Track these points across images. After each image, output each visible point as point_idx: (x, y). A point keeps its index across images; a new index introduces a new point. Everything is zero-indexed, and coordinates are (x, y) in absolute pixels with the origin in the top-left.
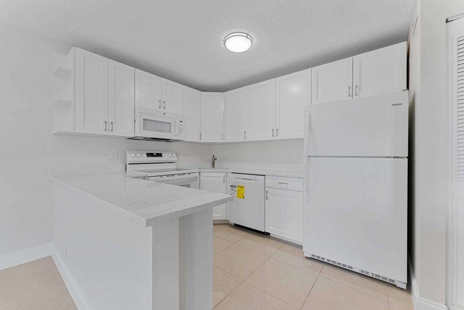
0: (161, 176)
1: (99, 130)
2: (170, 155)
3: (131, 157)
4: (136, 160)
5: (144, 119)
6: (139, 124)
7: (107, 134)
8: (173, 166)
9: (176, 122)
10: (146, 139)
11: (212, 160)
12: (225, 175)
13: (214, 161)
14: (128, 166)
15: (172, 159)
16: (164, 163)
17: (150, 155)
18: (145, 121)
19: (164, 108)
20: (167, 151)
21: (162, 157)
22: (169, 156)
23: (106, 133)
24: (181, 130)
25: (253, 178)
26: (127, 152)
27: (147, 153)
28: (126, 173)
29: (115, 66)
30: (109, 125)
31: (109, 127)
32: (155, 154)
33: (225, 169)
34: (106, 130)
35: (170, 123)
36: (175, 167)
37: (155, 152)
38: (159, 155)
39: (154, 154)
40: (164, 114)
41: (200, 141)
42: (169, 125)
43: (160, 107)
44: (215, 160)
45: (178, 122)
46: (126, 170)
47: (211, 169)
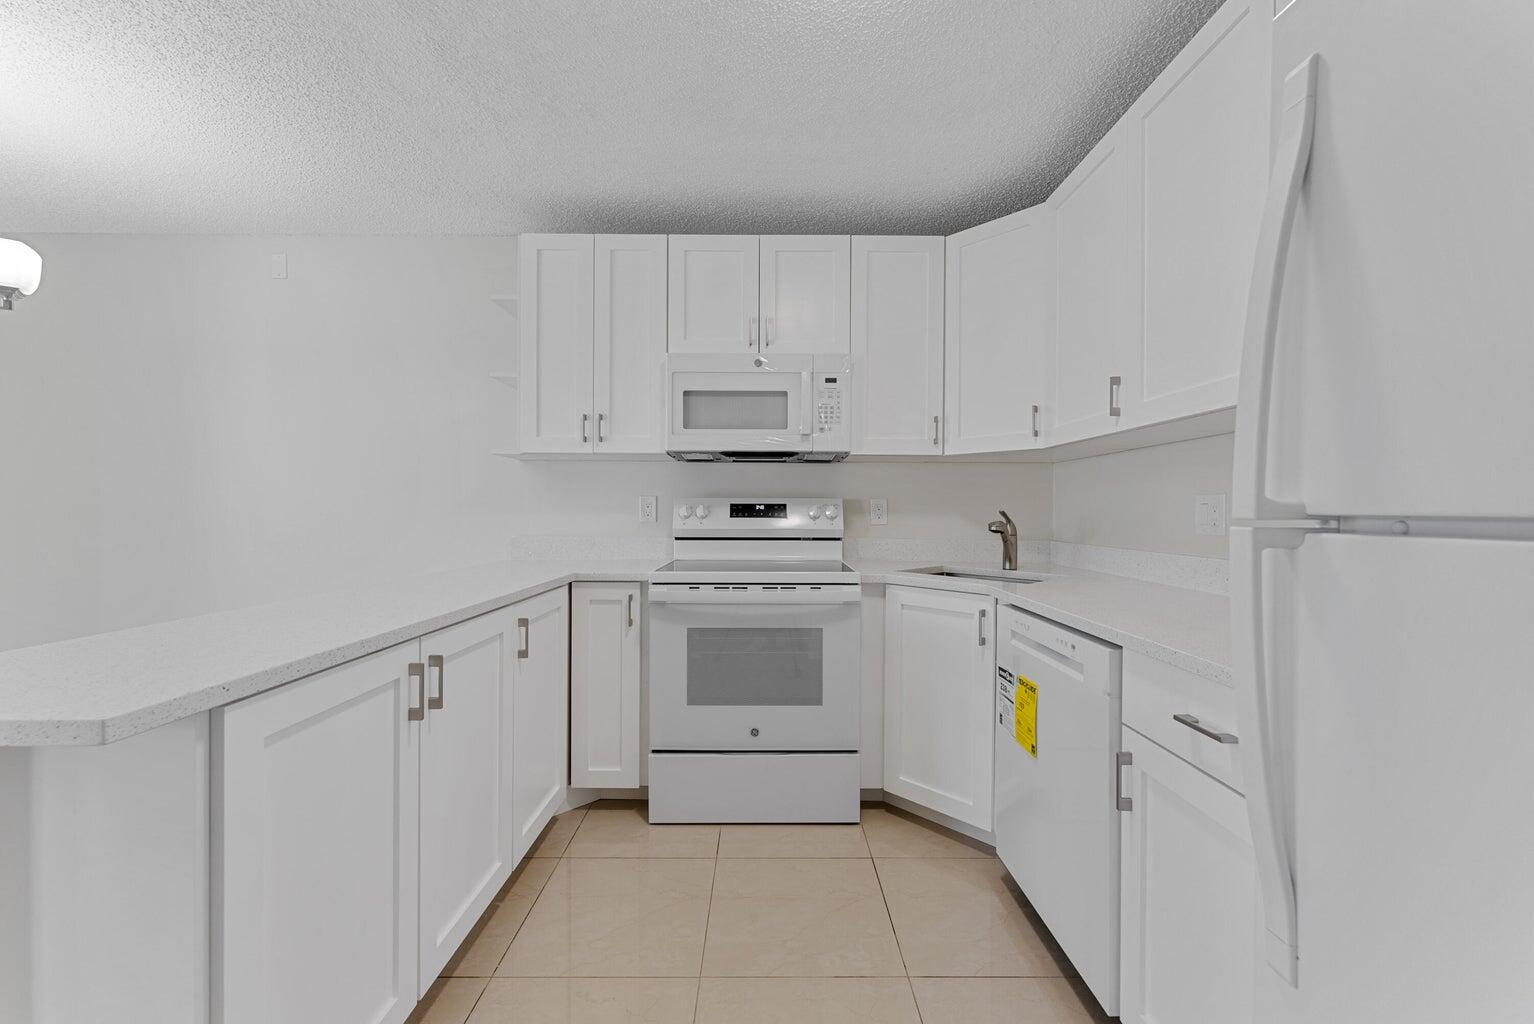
0: (694, 585)
1: (563, 439)
2: (815, 511)
4: (694, 526)
5: (686, 393)
6: (671, 409)
7: (591, 452)
12: (990, 609)
14: (676, 546)
15: (824, 527)
17: (740, 510)
18: (688, 398)
19: (769, 343)
20: (806, 496)
21: (786, 516)
22: (812, 513)
23: (587, 448)
24: (829, 415)
25: (1066, 651)
27: (730, 505)
29: (611, 250)
30: (595, 423)
31: (594, 430)
32: (762, 507)
34: (584, 439)
35: (783, 394)
37: (759, 502)
38: (776, 510)
39: (757, 507)
40: (759, 363)
41: (937, 451)
42: (780, 400)
43: (752, 343)
45: (816, 385)
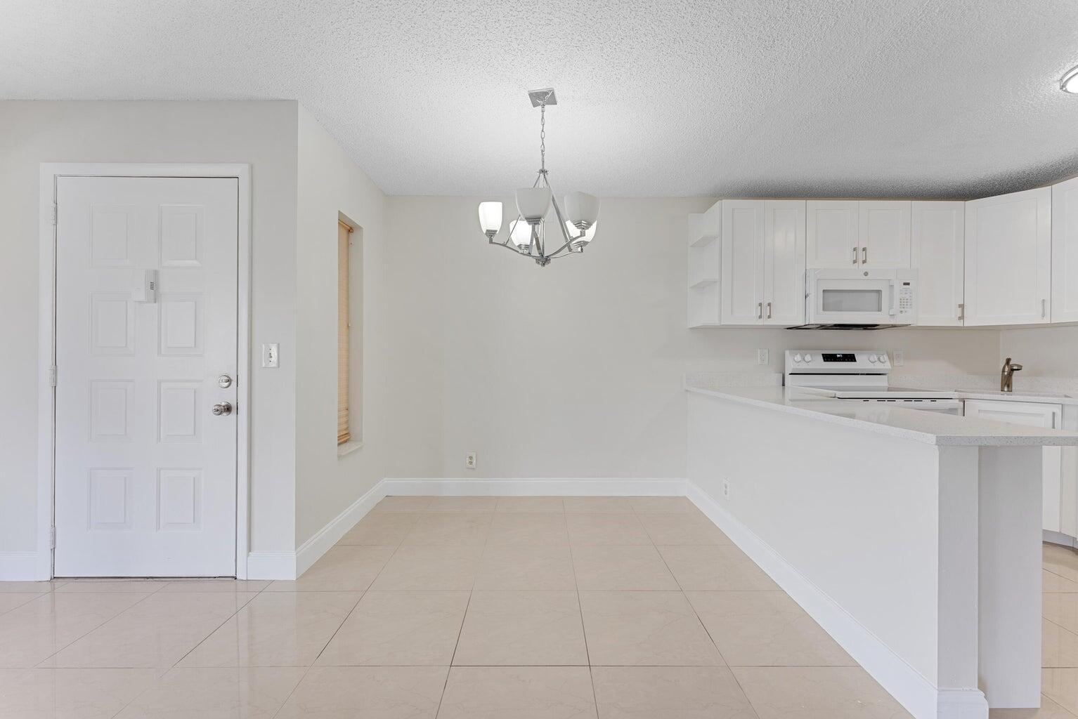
0: (866, 399)
1: (749, 317)
2: (874, 358)
3: (794, 362)
4: (804, 367)
5: (824, 291)
6: (816, 300)
7: (762, 324)
8: (881, 382)
9: (895, 286)
10: (824, 327)
11: (1003, 371)
12: (1058, 412)
13: (1010, 375)
14: (788, 378)
15: (878, 367)
16: (858, 374)
17: (828, 358)
18: (826, 294)
19: (864, 262)
20: (867, 349)
21: (855, 361)
22: (872, 359)
23: (760, 322)
24: (905, 304)
26: (787, 352)
27: (823, 355)
28: (784, 389)
29: (774, 209)
30: (766, 308)
31: (766, 311)
32: (841, 356)
33: (1059, 396)
34: (760, 317)
35: (879, 292)
36: (886, 384)
37: (839, 353)
38: (850, 358)
39: (838, 356)
40: (866, 274)
41: (960, 325)
42: (875, 295)
43: (855, 262)
44: (1013, 370)
45: (898, 287)
46: (783, 385)
47: (998, 394)
